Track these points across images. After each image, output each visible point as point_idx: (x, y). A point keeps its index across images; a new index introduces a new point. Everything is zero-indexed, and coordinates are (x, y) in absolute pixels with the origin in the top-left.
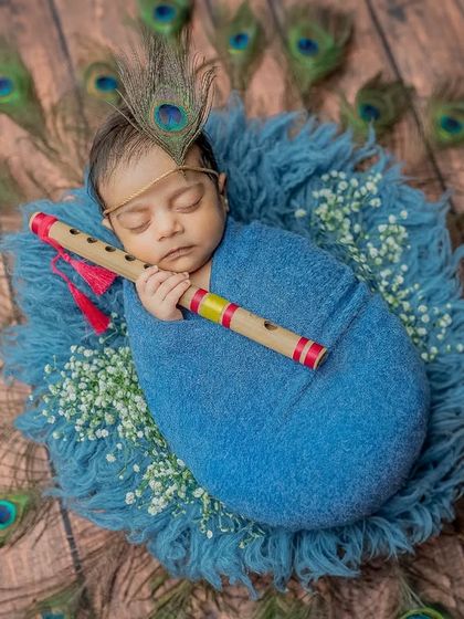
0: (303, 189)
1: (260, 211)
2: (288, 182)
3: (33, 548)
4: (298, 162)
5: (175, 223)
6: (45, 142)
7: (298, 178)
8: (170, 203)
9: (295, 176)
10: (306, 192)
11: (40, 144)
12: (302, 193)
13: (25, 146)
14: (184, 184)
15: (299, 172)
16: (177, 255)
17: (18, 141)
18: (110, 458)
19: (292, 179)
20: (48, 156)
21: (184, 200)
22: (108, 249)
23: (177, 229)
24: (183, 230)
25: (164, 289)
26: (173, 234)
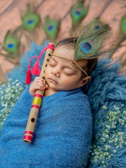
0: (114, 102)
1: (95, 96)
2: (110, 96)
4: (117, 93)
5: (59, 73)
7: (113, 97)
8: (63, 68)
9: (113, 95)
10: (114, 103)
12: (113, 103)
15: (115, 96)
16: (52, 81)
19: (111, 96)
21: (67, 70)
22: (46, 66)
23: (57, 75)
24: (59, 77)
25: (36, 84)
26: (55, 75)
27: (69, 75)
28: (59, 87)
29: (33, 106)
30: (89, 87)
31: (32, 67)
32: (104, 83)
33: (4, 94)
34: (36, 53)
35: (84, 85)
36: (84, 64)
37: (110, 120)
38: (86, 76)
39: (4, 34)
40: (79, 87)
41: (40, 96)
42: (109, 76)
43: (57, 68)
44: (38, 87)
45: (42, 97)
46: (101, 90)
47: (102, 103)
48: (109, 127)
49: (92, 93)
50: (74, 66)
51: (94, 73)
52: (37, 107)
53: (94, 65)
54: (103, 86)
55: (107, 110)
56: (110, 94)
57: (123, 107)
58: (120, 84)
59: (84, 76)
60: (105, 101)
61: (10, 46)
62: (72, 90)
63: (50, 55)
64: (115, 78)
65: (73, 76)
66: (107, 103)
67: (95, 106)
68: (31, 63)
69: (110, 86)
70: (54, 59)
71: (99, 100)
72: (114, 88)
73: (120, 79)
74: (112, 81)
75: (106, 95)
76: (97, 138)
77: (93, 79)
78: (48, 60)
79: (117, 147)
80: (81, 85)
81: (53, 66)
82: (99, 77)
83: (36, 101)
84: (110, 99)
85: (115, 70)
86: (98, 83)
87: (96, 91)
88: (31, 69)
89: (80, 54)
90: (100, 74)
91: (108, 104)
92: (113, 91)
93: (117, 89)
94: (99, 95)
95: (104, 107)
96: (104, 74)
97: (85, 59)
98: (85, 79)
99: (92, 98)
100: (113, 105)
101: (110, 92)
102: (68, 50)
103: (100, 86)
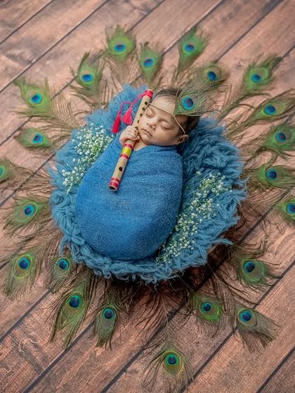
0: (211, 169)
1: (191, 159)
3: (32, 158)
4: (215, 158)
5: (155, 125)
6: (178, 74)
8: (160, 120)
11: (176, 73)
13: (172, 69)
14: (169, 120)
15: (212, 162)
16: (147, 133)
17: (173, 65)
18: (74, 160)
19: (208, 162)
20: (173, 79)
21: (164, 124)
22: (141, 115)
23: (153, 127)
24: (154, 129)
25: (128, 132)
26: (151, 127)
27: (166, 129)
28: (153, 141)
29: (121, 156)
30: (185, 147)
31: (123, 114)
32: (203, 146)
33: (83, 140)
34: (130, 97)
35: (180, 144)
36: (183, 120)
37: (203, 189)
38: (183, 134)
39: (79, 58)
40: (173, 144)
41: (130, 146)
42: (209, 139)
43: (154, 120)
44: (129, 137)
45: (132, 148)
46: (198, 153)
47: (197, 168)
48: (199, 194)
49: (188, 155)
50: (172, 121)
51: (193, 132)
52: (126, 156)
53: (194, 122)
54: (201, 149)
55: (201, 177)
56: (207, 159)
57: (219, 176)
58: (221, 151)
59: (180, 133)
60: (200, 167)
61: (86, 77)
62: (165, 147)
63: (146, 103)
64: (216, 142)
65: (169, 131)
66: (202, 169)
67: (188, 170)
68: (122, 108)
69: (208, 149)
70: (152, 110)
71: (194, 164)
72: (212, 153)
73: (222, 144)
74: (213, 145)
75: (203, 160)
76: (184, 207)
77: (191, 139)
78: (144, 109)
79: (205, 217)
80: (176, 143)
81: (150, 117)
82: (199, 138)
83: (126, 150)
84: (207, 164)
85: (219, 133)
86: (196, 144)
87: (192, 153)
88: (122, 116)
89: (181, 109)
90: (200, 135)
91: (204, 171)
92: (211, 156)
93: (216, 155)
94: (194, 158)
95: (199, 173)
96: (204, 136)
97: (184, 116)
98: (181, 137)
99: (187, 161)
100: (209, 172)
101: (207, 157)
102: (168, 103)
103: (198, 148)
